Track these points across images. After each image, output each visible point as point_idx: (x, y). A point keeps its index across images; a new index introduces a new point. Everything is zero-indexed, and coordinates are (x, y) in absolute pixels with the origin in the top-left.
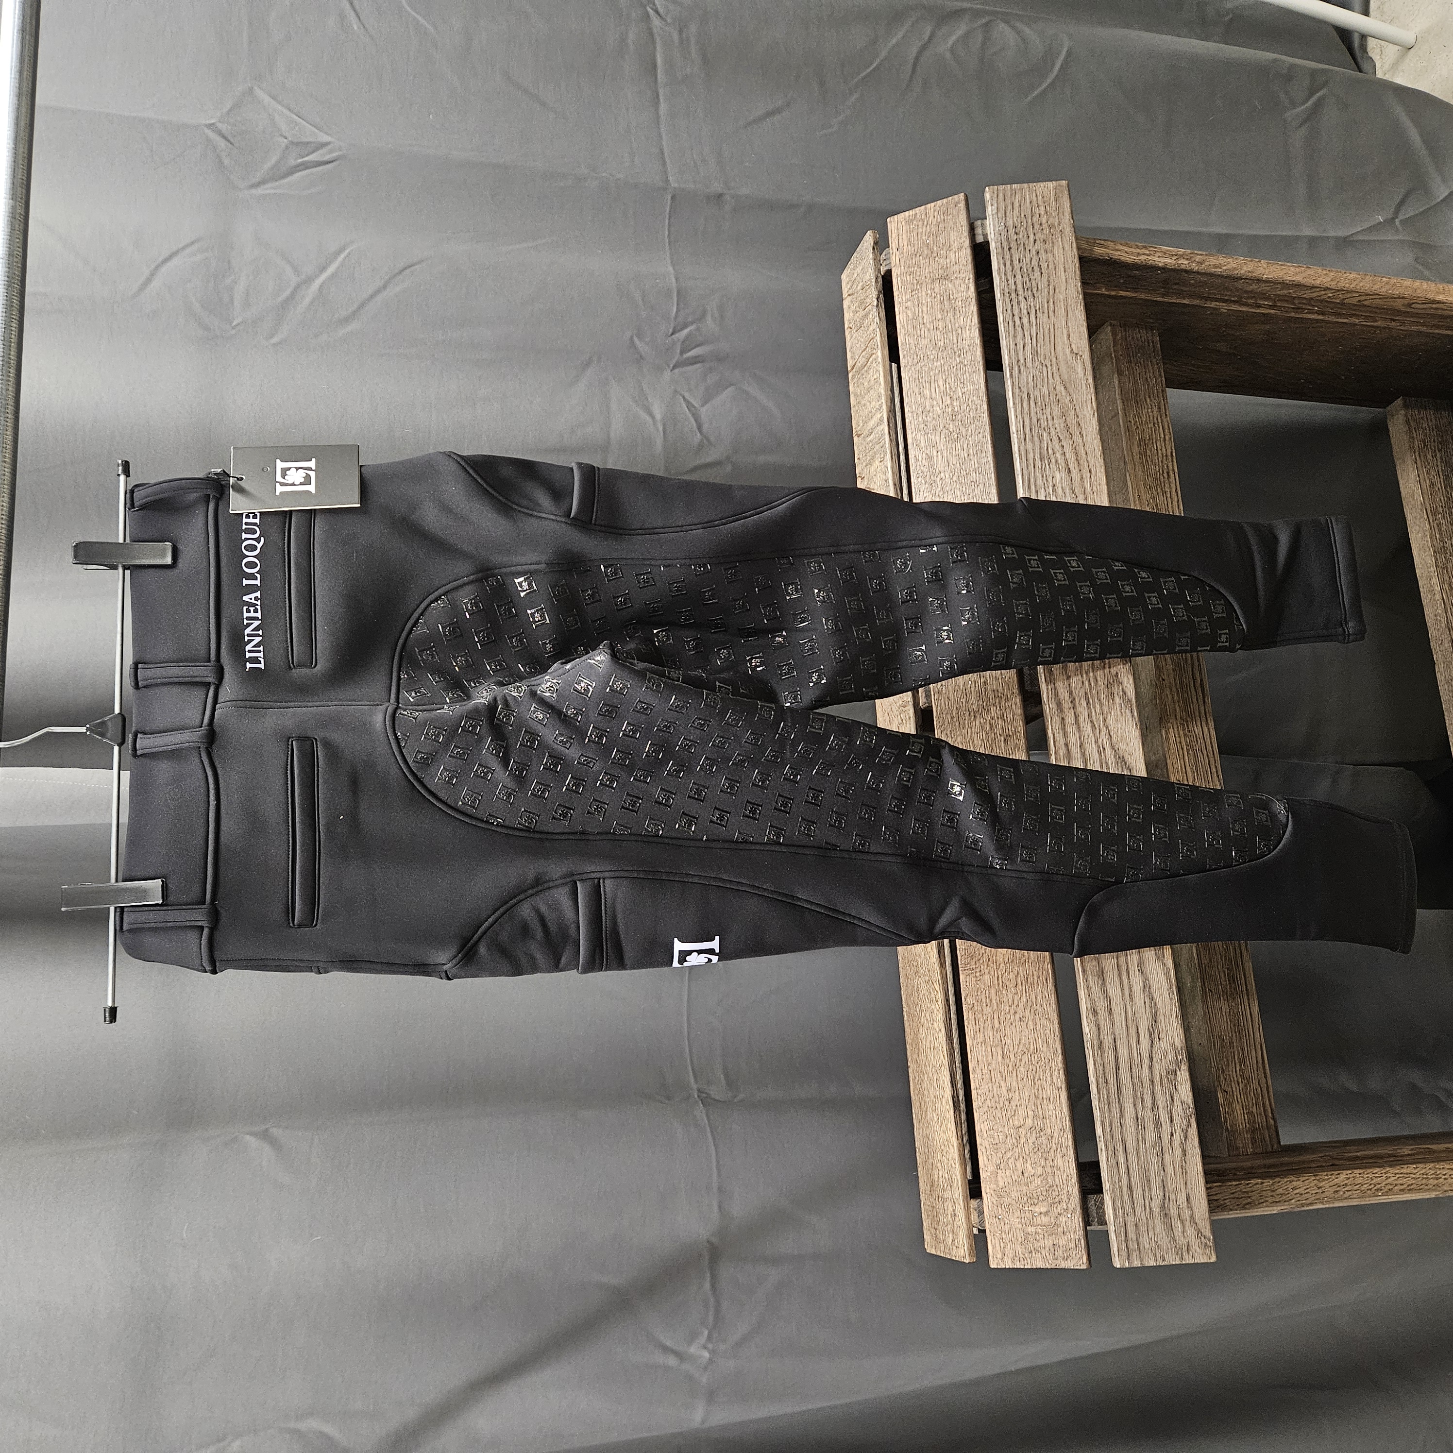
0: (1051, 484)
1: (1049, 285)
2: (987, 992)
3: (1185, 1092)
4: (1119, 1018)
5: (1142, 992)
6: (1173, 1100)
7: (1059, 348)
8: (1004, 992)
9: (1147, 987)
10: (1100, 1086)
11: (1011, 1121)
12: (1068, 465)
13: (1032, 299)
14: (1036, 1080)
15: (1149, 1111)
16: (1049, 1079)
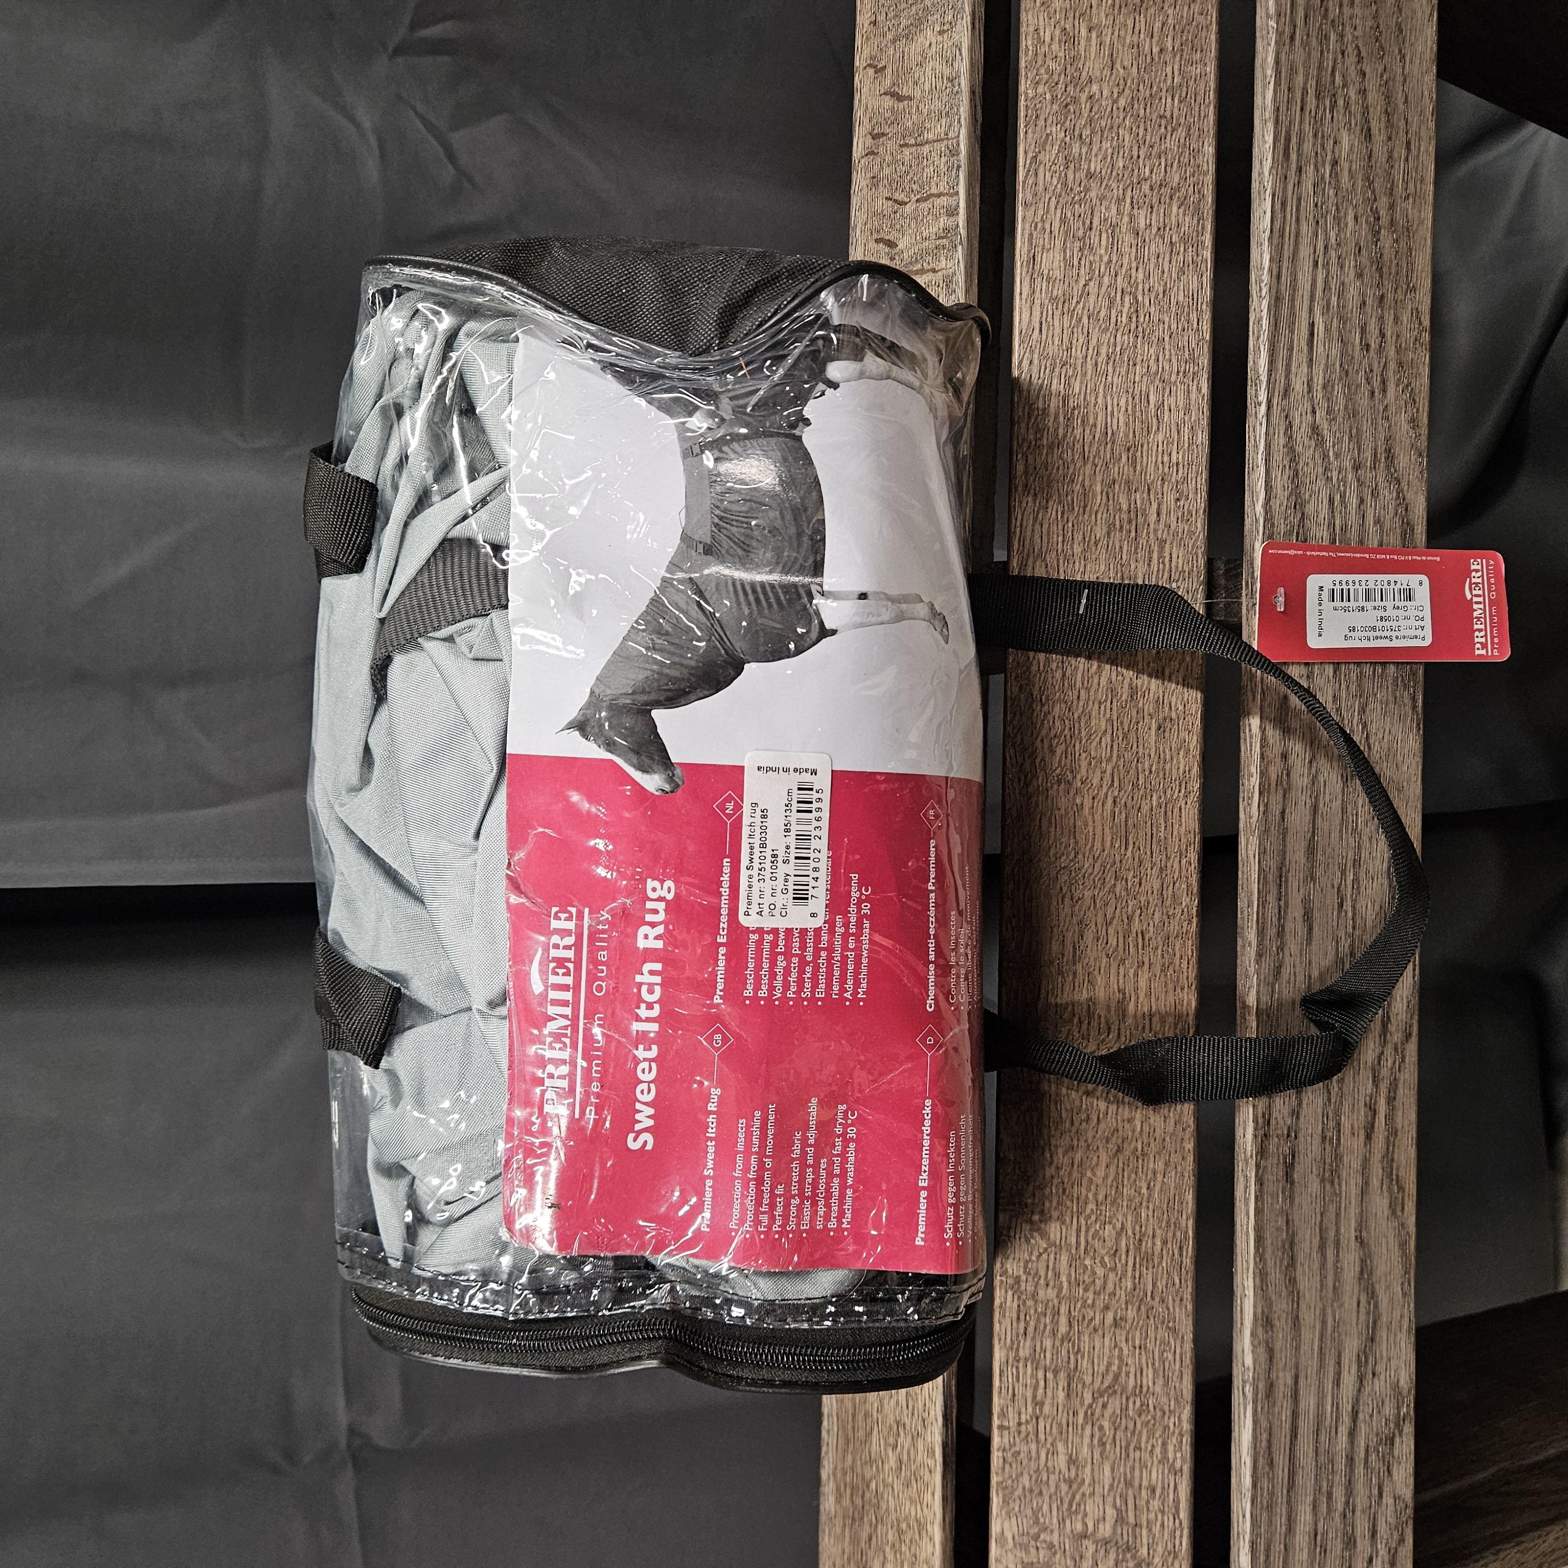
0: (1329, 157)
2: (1052, 1256)
4: (1310, 1337)
5: (1356, 1281)
6: (1381, 1494)
8: (1087, 1262)
9: (1365, 1271)
10: (1259, 1472)
11: (1068, 1522)
12: (1367, 121)
14: (1132, 1448)
16: (1158, 1450)
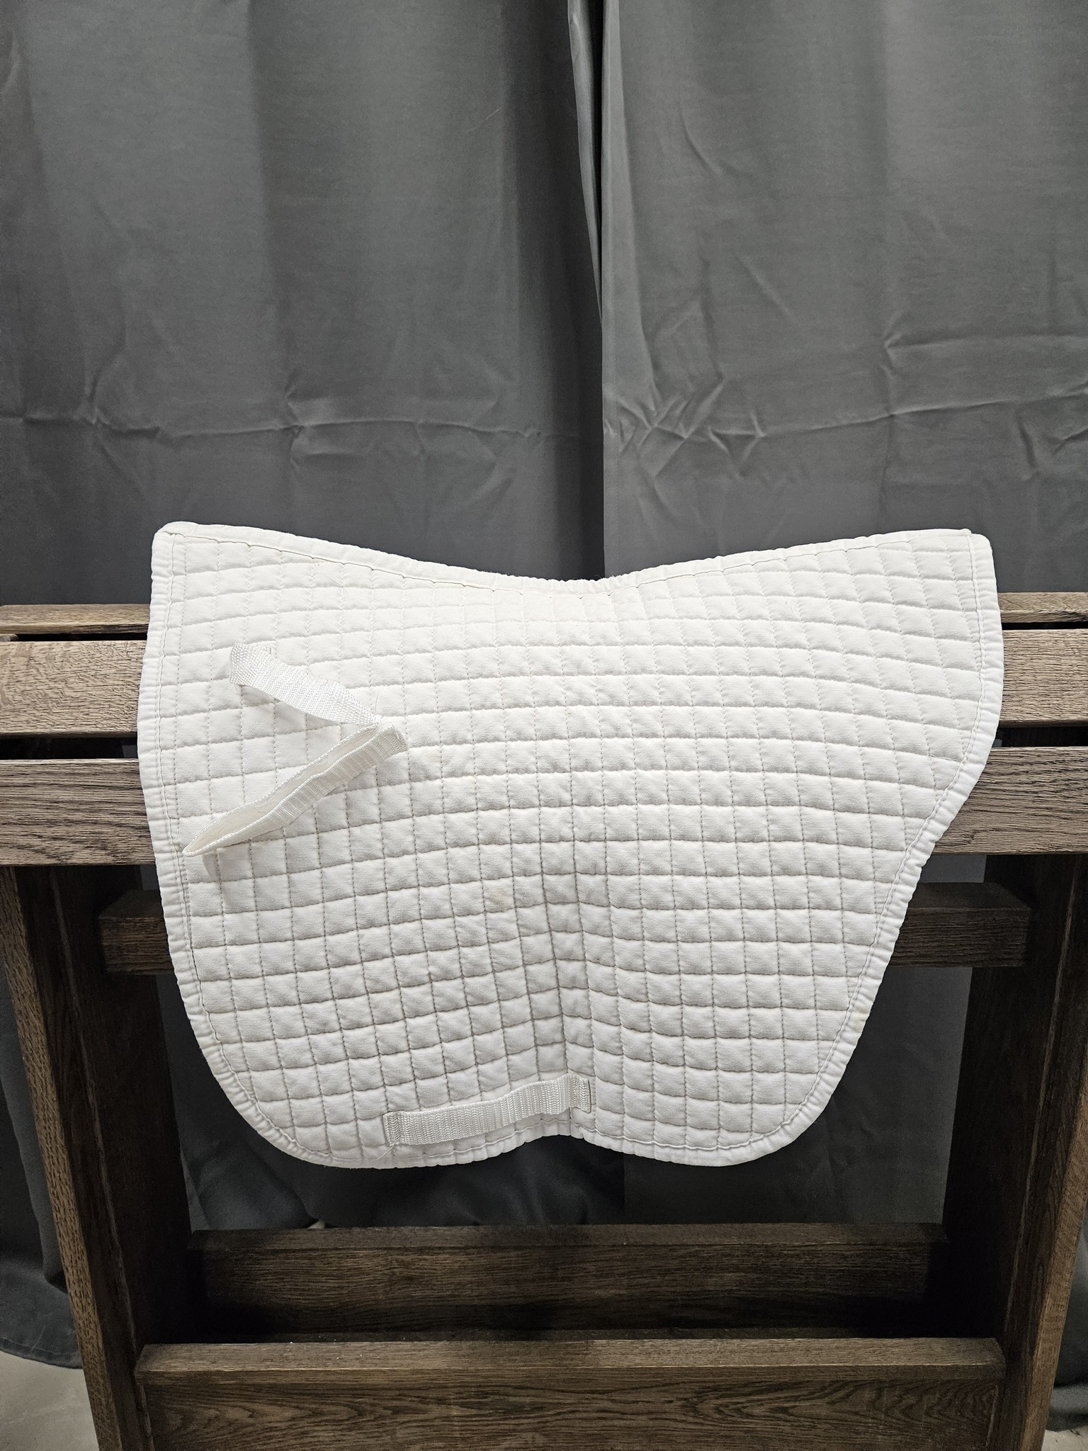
1: (1072, 812)
3: (82, 856)
6: (76, 842)
7: (981, 816)
10: (92, 767)
11: (74, 675)
13: (1052, 789)
14: (110, 703)
15: (65, 815)
16: (108, 716)
